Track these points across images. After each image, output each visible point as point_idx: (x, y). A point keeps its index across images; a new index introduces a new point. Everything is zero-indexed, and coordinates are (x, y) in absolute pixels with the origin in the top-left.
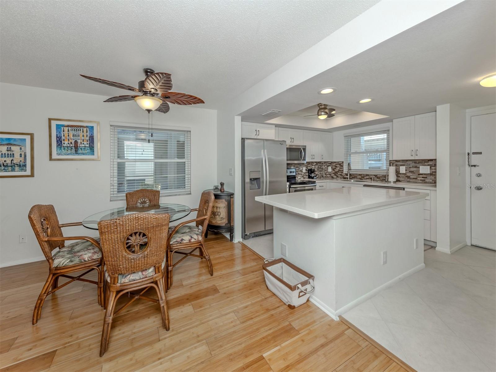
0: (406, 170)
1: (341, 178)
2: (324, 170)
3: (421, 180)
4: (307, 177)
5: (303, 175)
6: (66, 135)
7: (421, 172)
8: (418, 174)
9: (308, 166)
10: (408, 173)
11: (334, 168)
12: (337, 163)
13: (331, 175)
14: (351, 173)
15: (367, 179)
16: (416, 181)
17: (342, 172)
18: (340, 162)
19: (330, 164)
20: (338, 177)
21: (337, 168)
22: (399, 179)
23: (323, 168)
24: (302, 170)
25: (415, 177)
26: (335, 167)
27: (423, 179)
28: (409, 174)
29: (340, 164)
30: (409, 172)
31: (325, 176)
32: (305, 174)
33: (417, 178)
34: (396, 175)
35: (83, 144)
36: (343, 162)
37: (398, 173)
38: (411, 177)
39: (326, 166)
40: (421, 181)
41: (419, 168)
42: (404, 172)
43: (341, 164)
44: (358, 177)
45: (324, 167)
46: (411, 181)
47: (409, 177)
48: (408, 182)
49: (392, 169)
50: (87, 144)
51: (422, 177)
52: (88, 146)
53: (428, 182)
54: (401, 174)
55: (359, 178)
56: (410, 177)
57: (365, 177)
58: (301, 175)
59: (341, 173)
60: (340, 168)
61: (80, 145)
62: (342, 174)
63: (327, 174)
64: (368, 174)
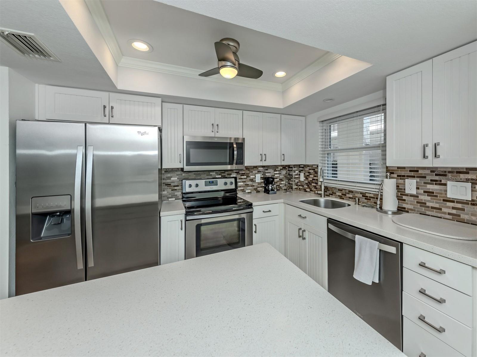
0: (418, 188)
2: (293, 177)
3: (449, 214)
4: (263, 190)
5: (255, 187)
7: (450, 195)
8: (444, 200)
9: (266, 171)
10: (421, 194)
11: (307, 176)
12: (310, 168)
13: (303, 186)
14: (327, 185)
15: (350, 199)
16: (439, 215)
17: (317, 183)
18: (314, 166)
19: (302, 169)
20: (312, 191)
21: (311, 176)
22: (404, 205)
23: (292, 175)
24: (255, 178)
25: (437, 206)
26: (308, 174)
27: (454, 212)
28: (423, 198)
30: (425, 192)
31: (296, 187)
32: (259, 186)
33: (441, 209)
34: (397, 196)
36: (318, 166)
37: (401, 193)
38: (428, 204)
39: (297, 172)
40: (450, 217)
41: (445, 185)
42: (414, 192)
43: (314, 169)
45: (294, 174)
46: (428, 213)
47: (423, 204)
48: (420, 214)
51: (453, 208)
53: (467, 220)
54: (407, 195)
55: (339, 196)
56: (425, 204)
57: (347, 195)
58: (251, 188)
59: (315, 185)
60: (314, 176)
62: (317, 187)
63: (299, 184)
64: (351, 188)
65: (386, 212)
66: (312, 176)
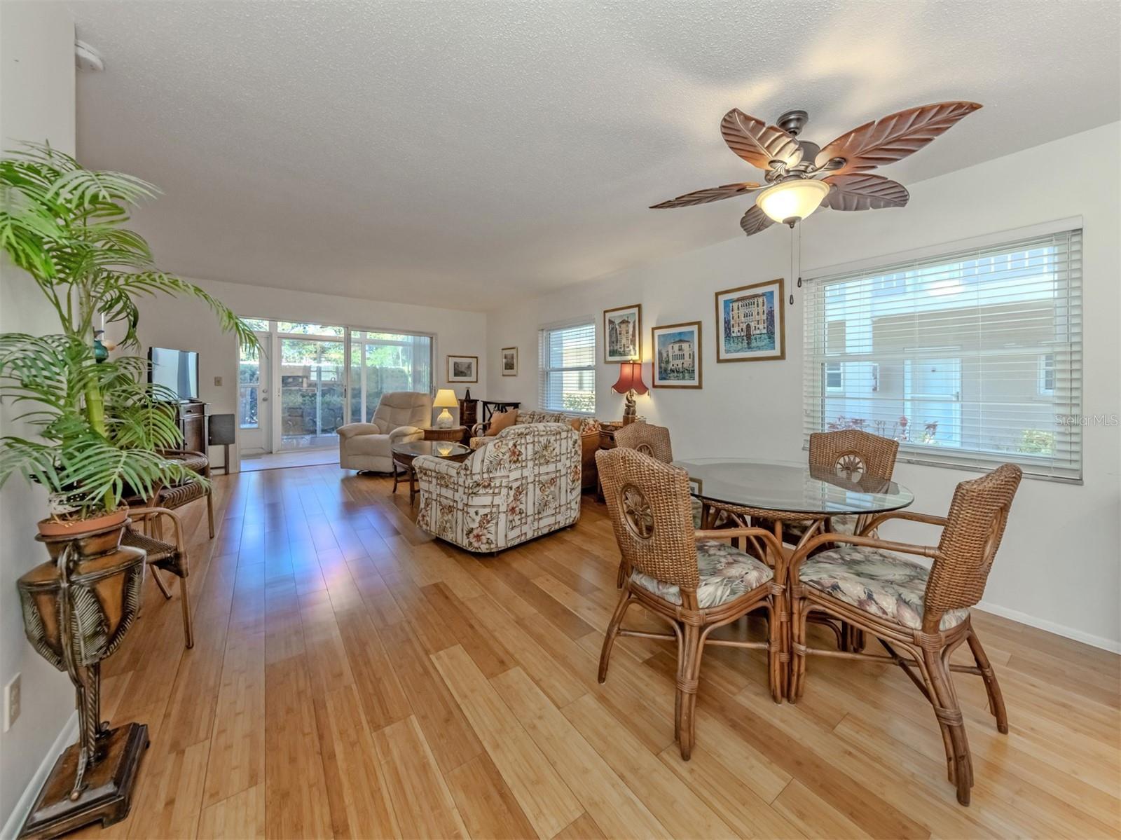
6: (736, 317)
35: (758, 328)
50: (764, 328)
52: (765, 331)
61: (754, 333)
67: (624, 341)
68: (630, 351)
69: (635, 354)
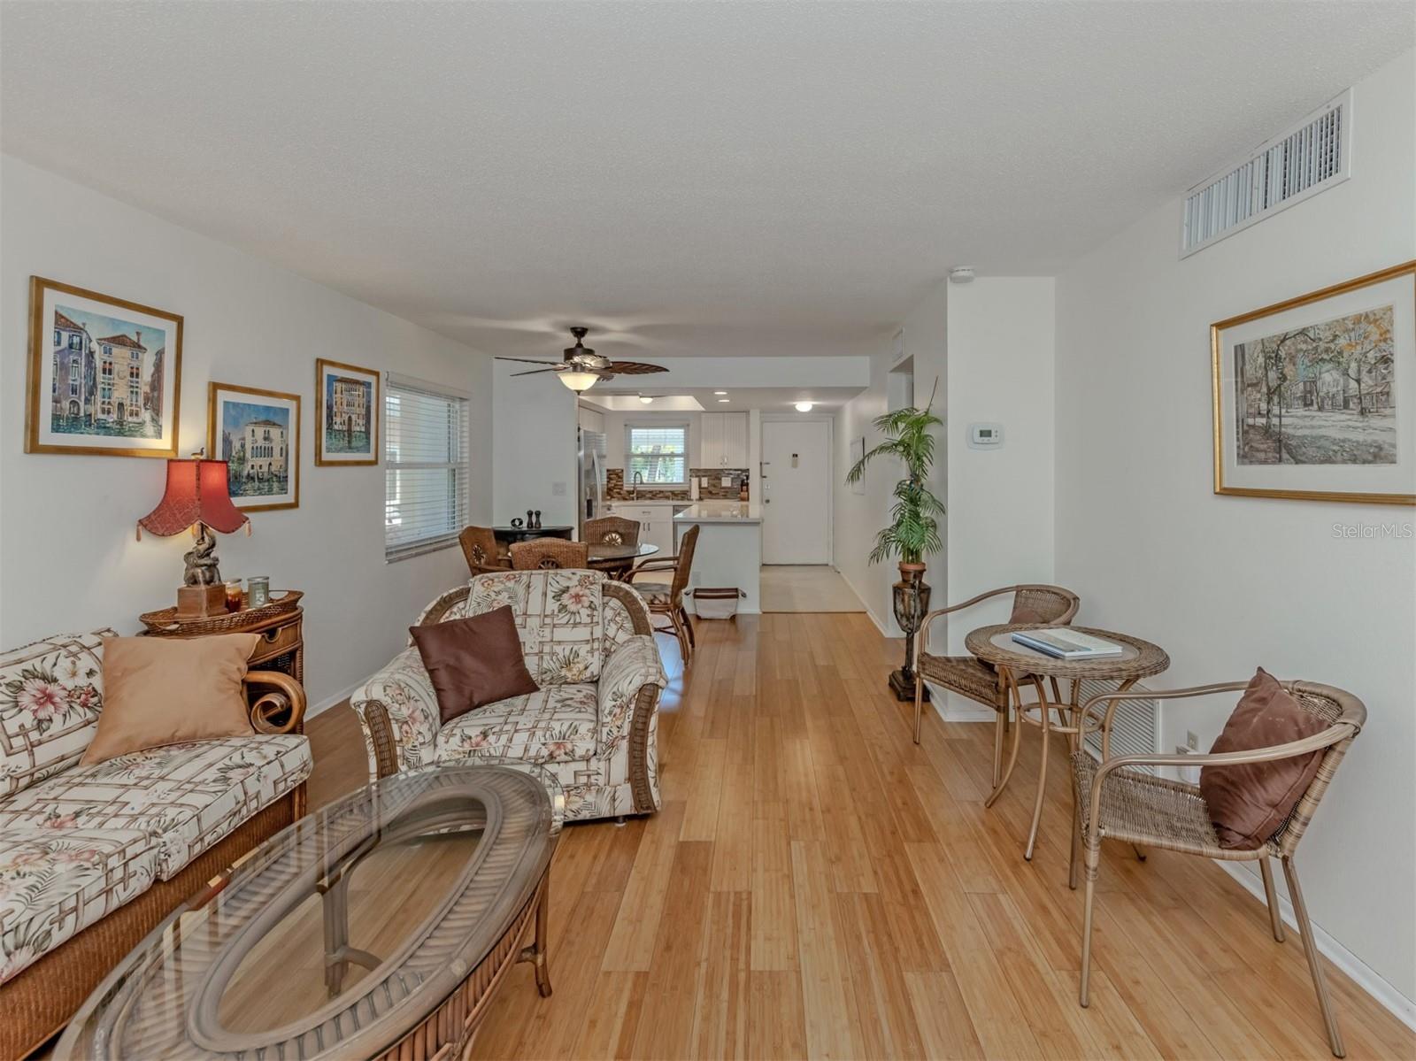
0: (709, 483)
1: (619, 499)
10: (710, 487)
12: (611, 473)
14: (638, 489)
15: (661, 499)
16: (718, 497)
17: (622, 489)
18: (617, 471)
20: (614, 498)
21: (611, 481)
22: (703, 494)
28: (710, 489)
29: (617, 474)
30: (712, 485)
33: (719, 494)
34: (699, 490)
36: (622, 471)
37: (700, 486)
38: (714, 492)
41: (720, 479)
42: (706, 486)
43: (620, 475)
44: (648, 496)
46: (713, 497)
47: (710, 492)
48: (710, 498)
49: (695, 481)
54: (703, 488)
56: (712, 492)
57: (658, 495)
59: (618, 490)
60: (618, 482)
62: (622, 492)
64: (662, 489)
65: (692, 500)
66: (614, 482)
67: (120, 393)
68: (142, 424)
69: (159, 435)
